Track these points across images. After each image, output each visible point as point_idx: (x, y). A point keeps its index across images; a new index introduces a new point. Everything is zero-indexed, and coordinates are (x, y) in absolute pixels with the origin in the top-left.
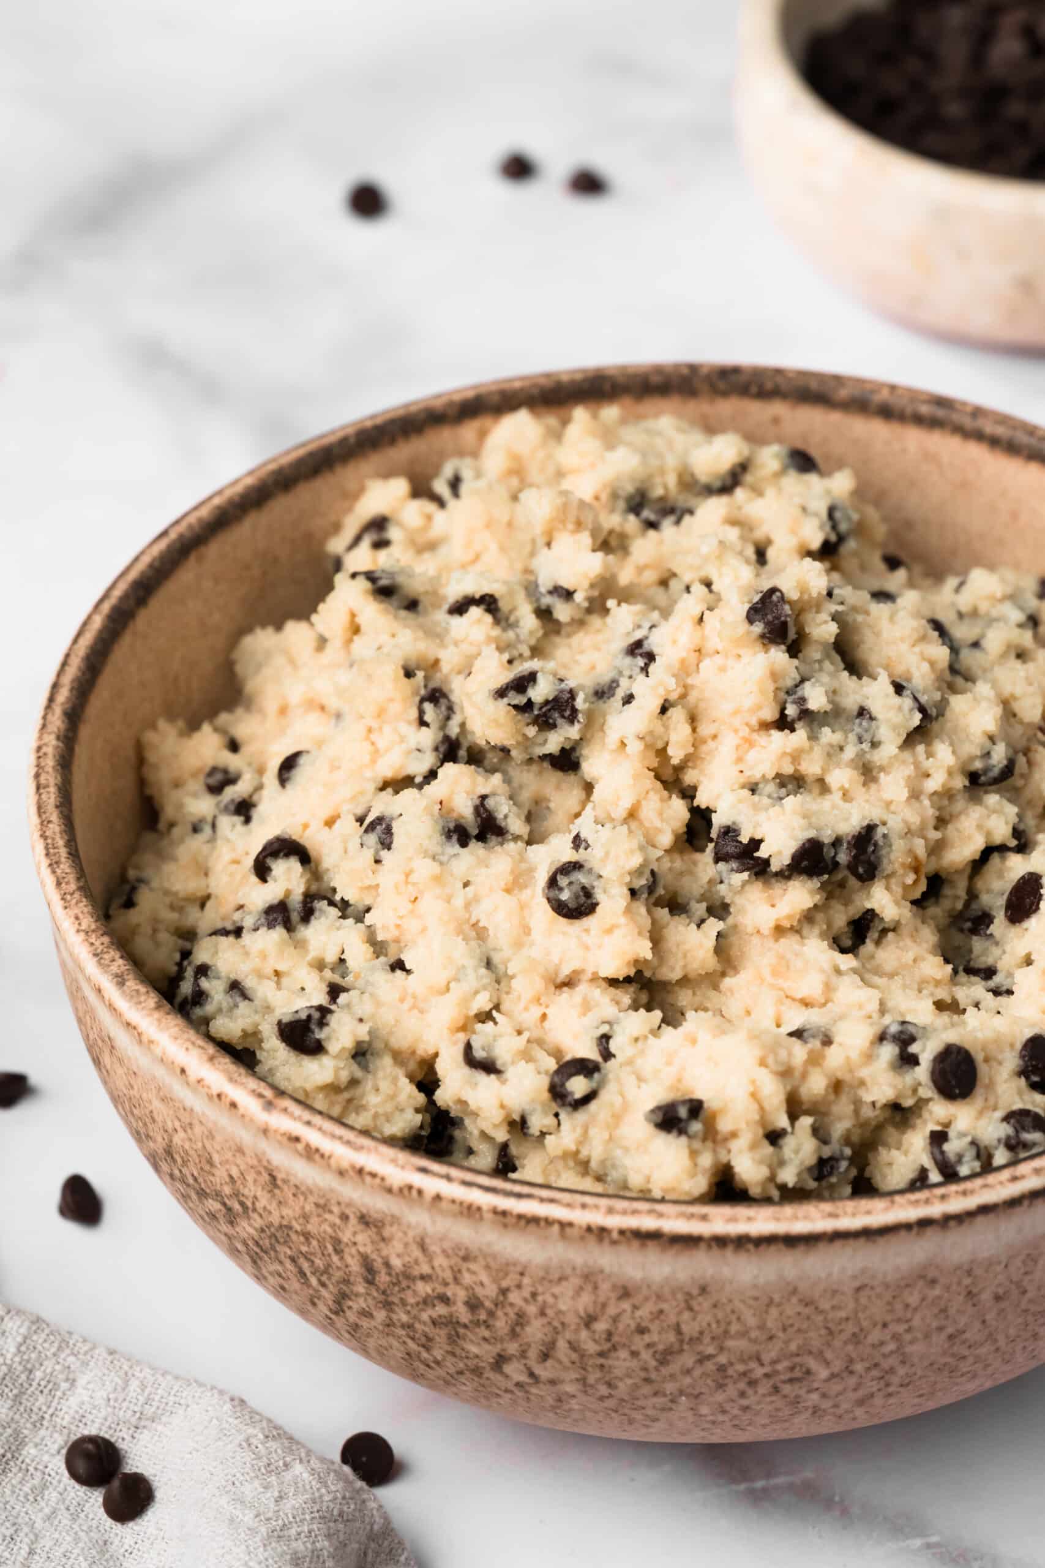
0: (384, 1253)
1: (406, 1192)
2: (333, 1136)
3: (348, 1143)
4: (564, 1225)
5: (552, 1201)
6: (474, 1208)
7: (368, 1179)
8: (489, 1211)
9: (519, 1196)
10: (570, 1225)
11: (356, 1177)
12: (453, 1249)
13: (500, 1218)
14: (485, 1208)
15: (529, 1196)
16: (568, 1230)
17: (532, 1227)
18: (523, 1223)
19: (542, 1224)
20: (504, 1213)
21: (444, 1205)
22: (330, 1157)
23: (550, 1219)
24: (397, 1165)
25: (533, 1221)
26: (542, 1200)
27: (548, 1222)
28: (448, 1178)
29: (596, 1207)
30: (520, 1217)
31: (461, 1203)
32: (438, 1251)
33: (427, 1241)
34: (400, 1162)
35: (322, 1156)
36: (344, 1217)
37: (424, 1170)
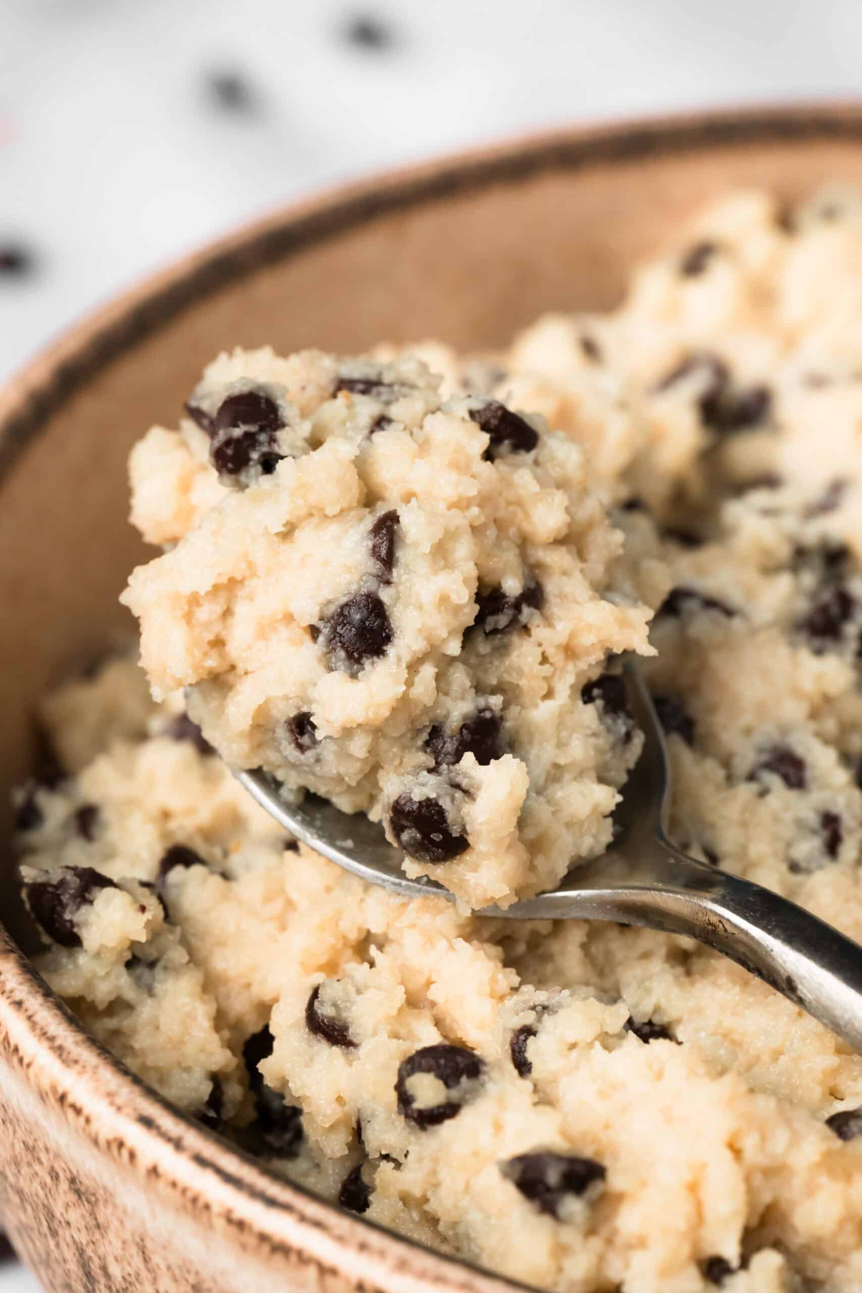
0: (101, 1251)
1: (114, 1148)
2: (45, 1036)
3: (59, 1051)
4: (326, 1271)
5: (318, 1224)
6: (201, 1203)
7: (71, 1113)
8: (220, 1215)
9: (271, 1202)
10: (333, 1272)
11: (57, 1106)
12: (180, 1267)
13: (233, 1230)
14: (216, 1208)
15: (287, 1208)
16: (330, 1281)
17: (278, 1259)
18: (266, 1248)
19: (293, 1258)
20: (241, 1225)
21: (162, 1186)
22: (29, 1065)
23: (306, 1254)
24: (112, 1103)
25: (281, 1249)
26: (303, 1218)
27: (303, 1259)
28: (178, 1145)
29: (382, 1254)
30: (263, 1238)
31: (184, 1191)
32: (163, 1266)
33: (149, 1245)
34: (119, 1101)
35: (21, 1060)
36: (55, 1176)
37: (147, 1122)
